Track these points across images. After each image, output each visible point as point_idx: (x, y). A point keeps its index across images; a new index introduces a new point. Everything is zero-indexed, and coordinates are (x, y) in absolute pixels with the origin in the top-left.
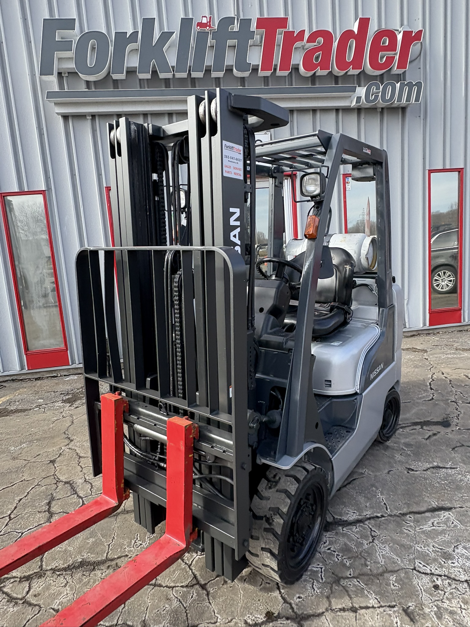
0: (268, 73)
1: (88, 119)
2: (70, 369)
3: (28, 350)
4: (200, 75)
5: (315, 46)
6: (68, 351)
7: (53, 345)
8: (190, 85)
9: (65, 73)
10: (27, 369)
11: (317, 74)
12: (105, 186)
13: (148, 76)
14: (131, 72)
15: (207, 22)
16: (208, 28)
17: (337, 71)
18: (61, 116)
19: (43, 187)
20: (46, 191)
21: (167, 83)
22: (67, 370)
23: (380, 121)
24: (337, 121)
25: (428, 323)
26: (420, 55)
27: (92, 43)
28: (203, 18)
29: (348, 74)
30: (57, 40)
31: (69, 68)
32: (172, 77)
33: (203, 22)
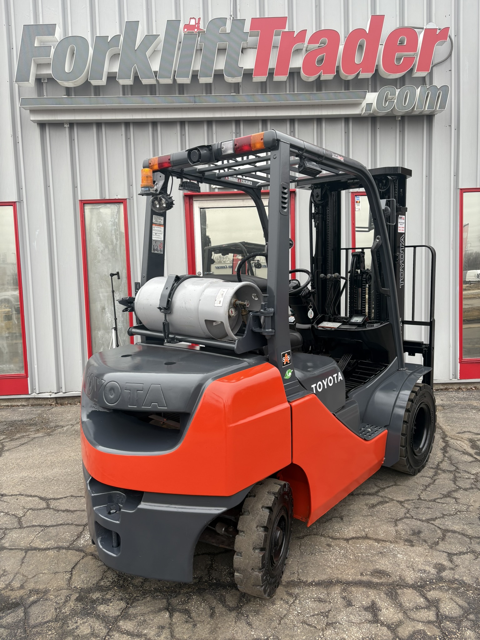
0: (263, 78)
1: (65, 127)
2: (29, 398)
4: (187, 80)
5: (319, 47)
6: (29, 379)
7: (13, 370)
8: (177, 92)
9: (43, 80)
11: (321, 79)
12: (80, 199)
13: (129, 82)
14: (112, 78)
15: (196, 24)
16: (196, 30)
17: (344, 75)
18: (38, 124)
19: (14, 199)
20: (17, 203)
21: (152, 89)
22: (25, 399)
23: (400, 131)
24: (347, 132)
25: (459, 374)
26: (450, 55)
27: (71, 48)
28: (191, 20)
29: (359, 78)
30: (35, 45)
31: (47, 74)
32: (156, 83)
33: (191, 24)
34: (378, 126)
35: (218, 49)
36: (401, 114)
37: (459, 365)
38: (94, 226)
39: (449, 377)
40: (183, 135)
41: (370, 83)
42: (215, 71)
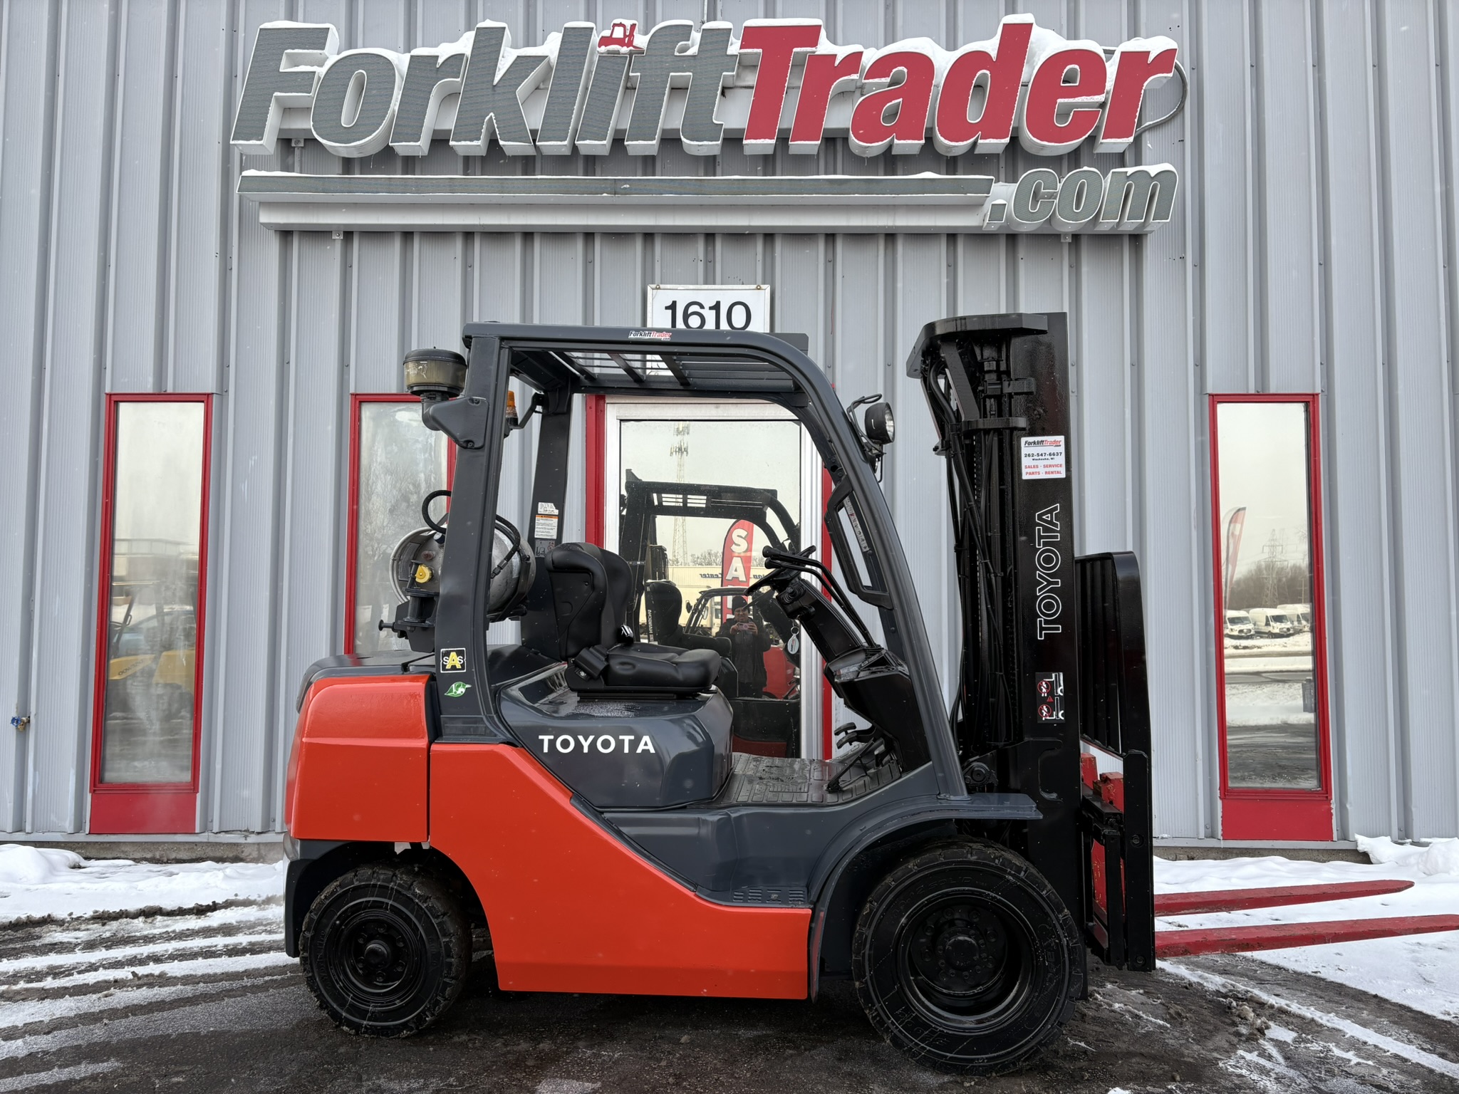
0: (767, 146)
1: (335, 239)
2: (196, 844)
3: (101, 781)
4: (601, 149)
5: (889, 86)
6: (199, 796)
8: (581, 170)
9: (298, 142)
10: (87, 832)
11: (893, 153)
12: (352, 390)
13: (478, 147)
14: (440, 141)
15: (625, 36)
16: (625, 48)
17: (945, 146)
18: (276, 231)
19: (209, 386)
20: (214, 396)
21: (527, 163)
22: (187, 847)
23: (1071, 266)
24: (952, 263)
25: (1220, 827)
26: (1181, 108)
27: (357, 78)
28: (616, 28)
29: (977, 151)
30: (281, 70)
31: (304, 129)
32: (535, 154)
33: (614, 36)
34: (1022, 252)
35: (672, 89)
36: (1070, 229)
37: (1219, 803)
38: (380, 450)
39: (1198, 834)
40: (588, 263)
41: (1002, 163)
42: (664, 131)
